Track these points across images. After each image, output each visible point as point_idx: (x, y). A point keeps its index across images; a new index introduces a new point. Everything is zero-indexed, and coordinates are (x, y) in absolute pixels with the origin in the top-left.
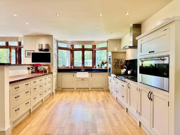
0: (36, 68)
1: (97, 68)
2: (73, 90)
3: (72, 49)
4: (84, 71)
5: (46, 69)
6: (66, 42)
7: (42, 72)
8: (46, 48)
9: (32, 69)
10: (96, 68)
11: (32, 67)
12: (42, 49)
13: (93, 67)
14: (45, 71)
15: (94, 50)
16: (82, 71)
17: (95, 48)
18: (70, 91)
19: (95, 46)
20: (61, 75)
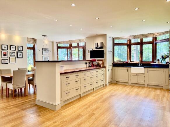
0: (92, 63)
1: (157, 63)
2: (127, 84)
3: (128, 43)
4: (141, 66)
5: (101, 64)
6: (123, 38)
7: (97, 66)
8: (101, 46)
9: (89, 64)
10: (155, 62)
11: (89, 62)
12: (98, 47)
13: (153, 62)
14: (100, 66)
15: (154, 42)
16: (138, 66)
17: (155, 41)
18: (124, 85)
19: (156, 38)
20: (115, 69)
